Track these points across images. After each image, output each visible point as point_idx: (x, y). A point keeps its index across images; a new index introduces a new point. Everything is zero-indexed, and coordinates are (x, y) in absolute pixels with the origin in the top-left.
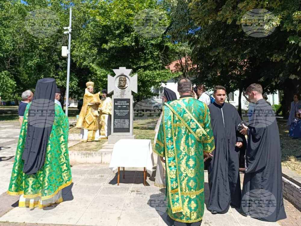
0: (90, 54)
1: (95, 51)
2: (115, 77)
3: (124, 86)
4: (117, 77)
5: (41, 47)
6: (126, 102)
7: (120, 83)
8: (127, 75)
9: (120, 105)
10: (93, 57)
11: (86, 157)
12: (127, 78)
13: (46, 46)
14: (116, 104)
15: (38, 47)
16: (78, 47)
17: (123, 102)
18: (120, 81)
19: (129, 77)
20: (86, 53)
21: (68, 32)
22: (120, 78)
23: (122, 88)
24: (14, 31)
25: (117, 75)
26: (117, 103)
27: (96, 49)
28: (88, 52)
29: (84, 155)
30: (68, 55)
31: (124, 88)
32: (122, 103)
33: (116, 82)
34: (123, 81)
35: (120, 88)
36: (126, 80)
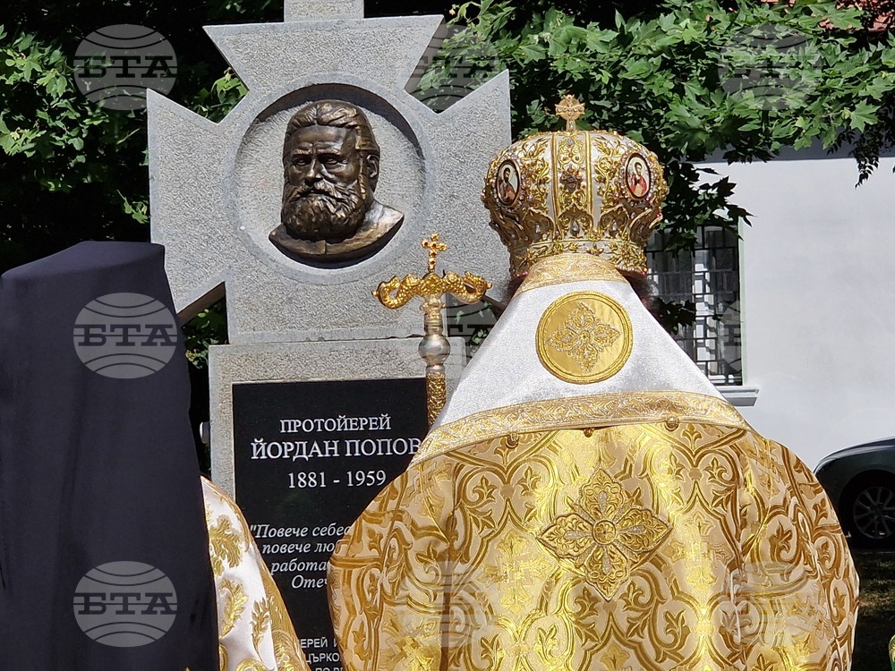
2: (240, 115)
3: (358, 221)
4: (264, 117)
6: (385, 421)
7: (298, 188)
9: (315, 464)
14: (261, 449)
17: (342, 423)
18: (294, 158)
22: (295, 130)
23: (322, 247)
25: (260, 91)
26: (273, 435)
31: (353, 244)
32: (342, 437)
33: (248, 172)
34: (339, 159)
35: (303, 247)
36: (376, 154)
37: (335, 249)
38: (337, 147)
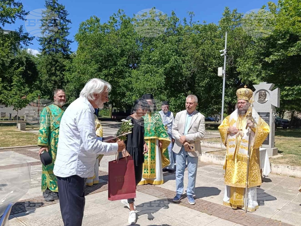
0: (254, 69)
1: (259, 66)
2: (255, 92)
4: (257, 92)
5: (210, 69)
6: (265, 116)
7: (259, 97)
8: (267, 89)
10: (257, 72)
11: (220, 160)
12: (267, 93)
13: (215, 67)
15: (208, 69)
16: (242, 65)
17: (262, 116)
18: (259, 95)
19: (269, 91)
20: (250, 69)
21: (224, 54)
22: (260, 93)
23: (261, 102)
24: (189, 59)
25: (257, 90)
27: (260, 65)
28: (252, 67)
29: (219, 158)
30: (223, 74)
31: (264, 102)
33: (256, 96)
34: (263, 95)
35: (260, 102)
36: (266, 95)
37: (262, 102)
38: (262, 94)
